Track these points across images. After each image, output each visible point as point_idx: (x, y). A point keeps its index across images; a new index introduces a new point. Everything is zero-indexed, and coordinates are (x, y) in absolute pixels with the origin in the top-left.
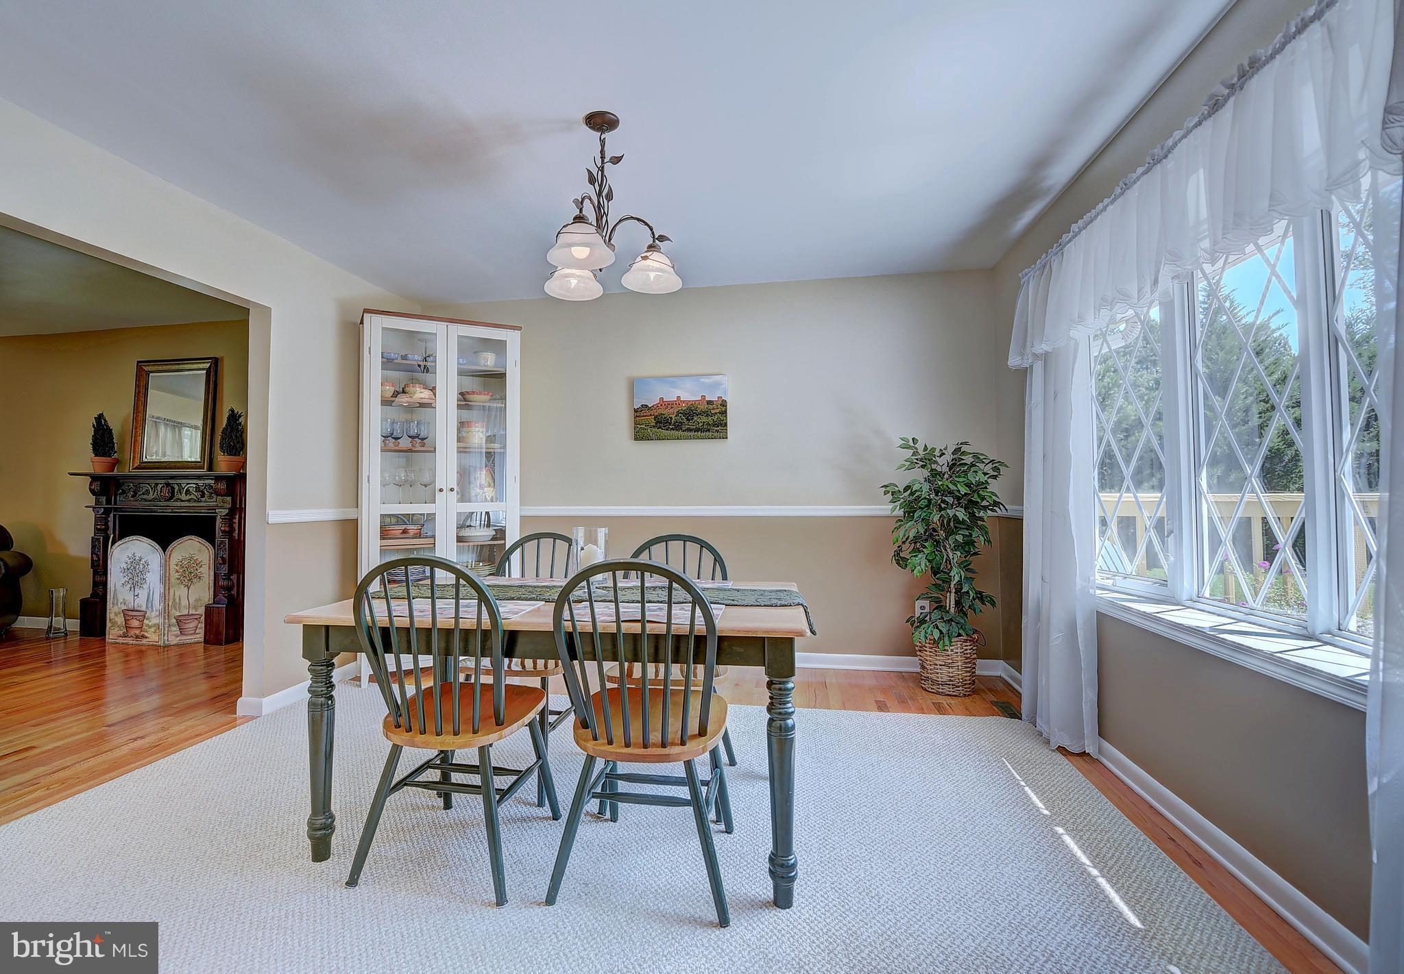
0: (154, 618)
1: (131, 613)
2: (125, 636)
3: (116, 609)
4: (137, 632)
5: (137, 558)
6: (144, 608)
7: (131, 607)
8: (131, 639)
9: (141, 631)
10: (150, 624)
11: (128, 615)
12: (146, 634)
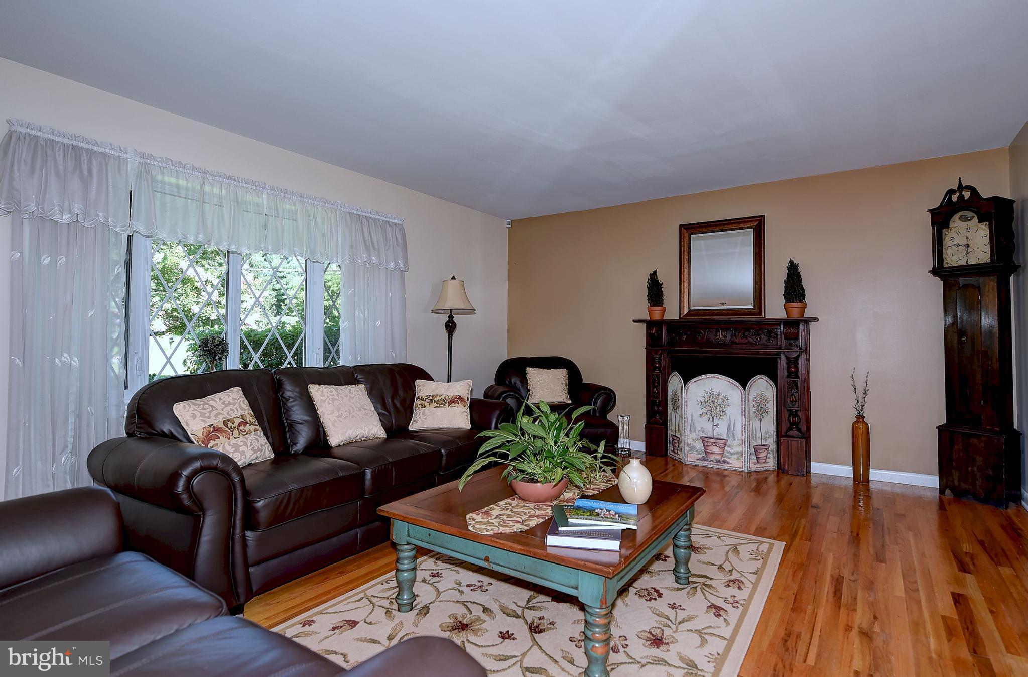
0: (736, 446)
1: (710, 440)
2: (704, 459)
3: (694, 436)
4: (718, 457)
5: (715, 393)
6: (724, 437)
7: (710, 434)
8: (712, 462)
9: (722, 457)
10: (732, 451)
11: (707, 442)
12: (728, 460)
